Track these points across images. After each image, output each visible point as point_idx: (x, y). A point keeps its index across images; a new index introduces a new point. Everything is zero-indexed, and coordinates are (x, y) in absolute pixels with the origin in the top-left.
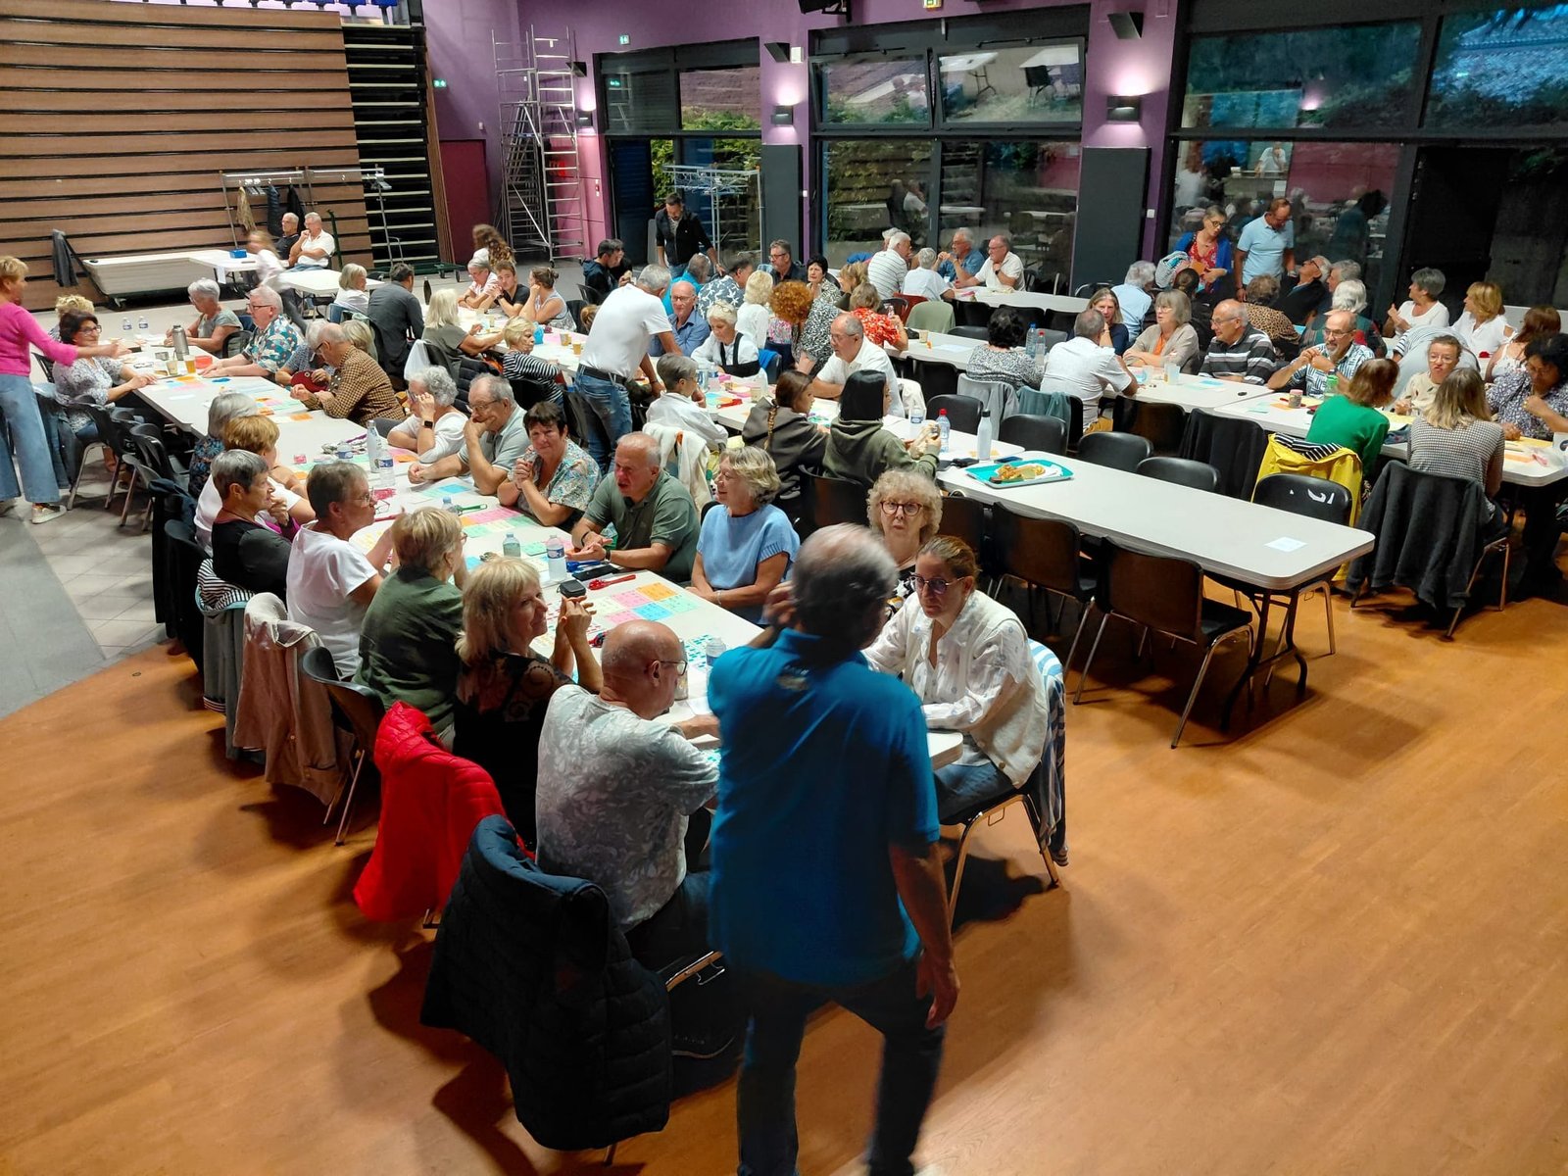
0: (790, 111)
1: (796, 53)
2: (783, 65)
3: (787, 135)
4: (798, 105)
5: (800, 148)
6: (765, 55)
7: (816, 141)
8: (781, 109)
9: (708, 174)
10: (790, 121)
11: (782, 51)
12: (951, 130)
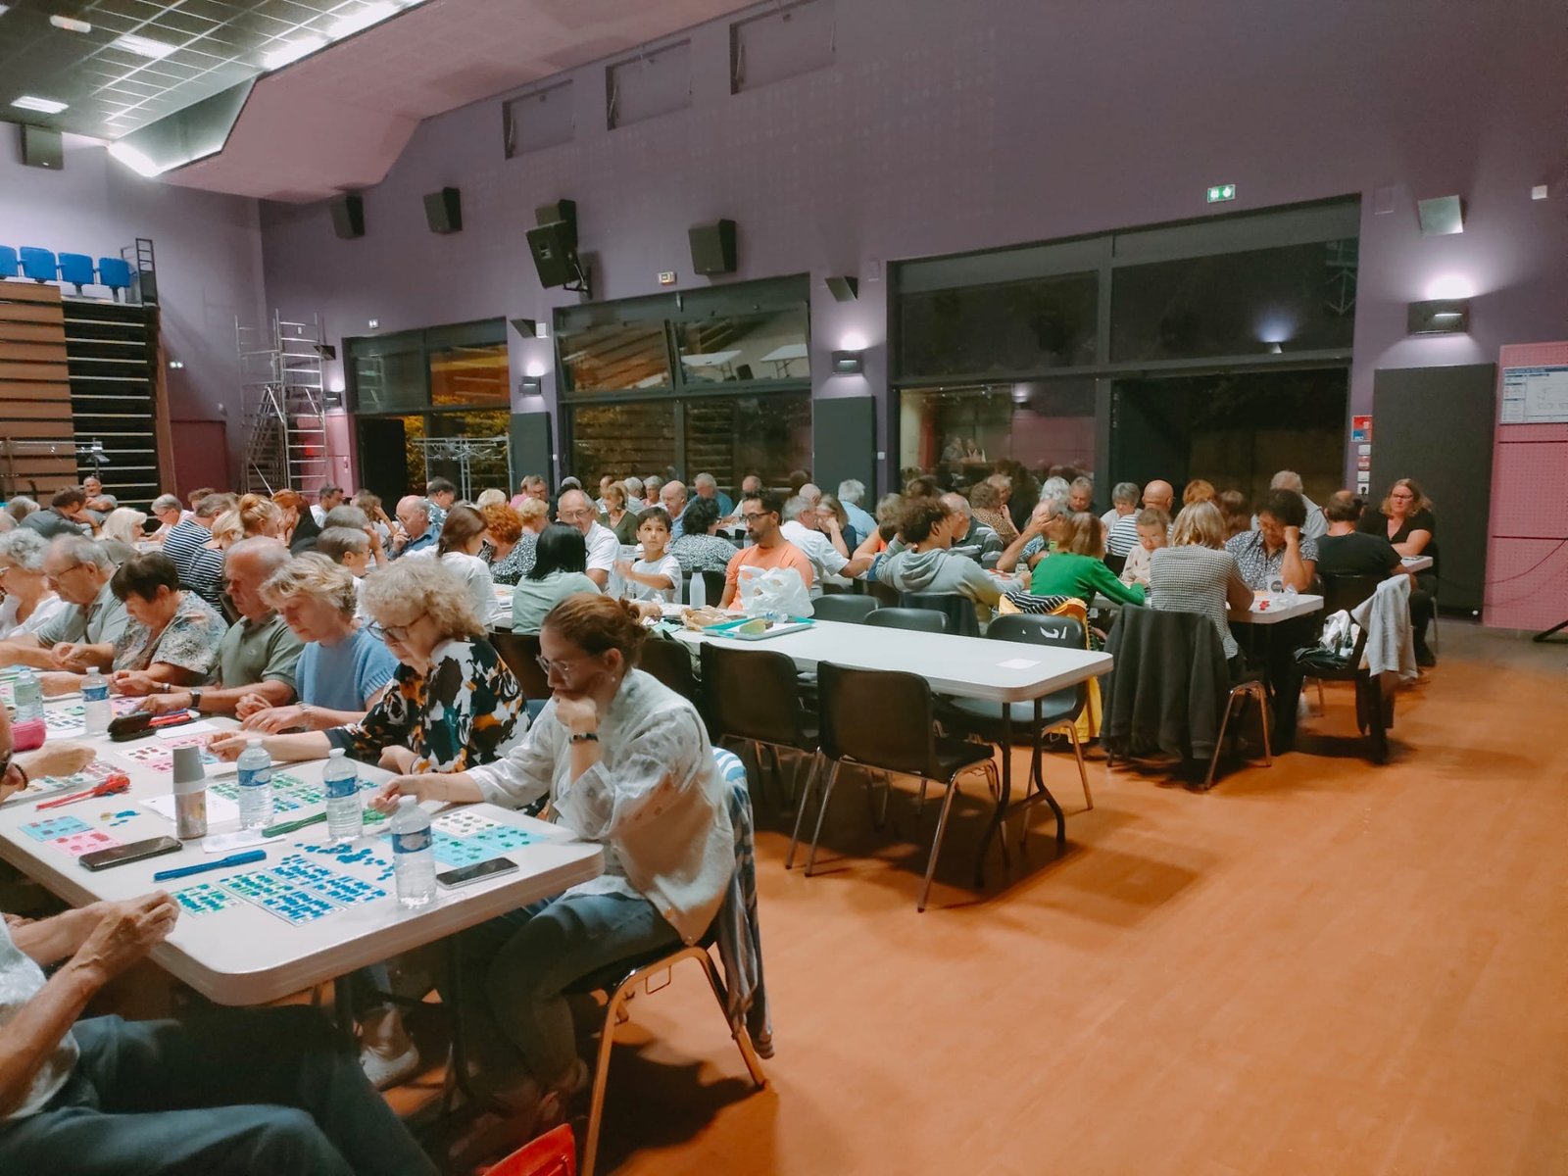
0: (538, 381)
1: (542, 330)
2: (531, 340)
3: (536, 404)
4: (545, 376)
5: (548, 415)
6: (512, 333)
7: (565, 409)
8: (528, 380)
9: (458, 442)
10: (538, 391)
11: (528, 327)
12: (691, 391)
